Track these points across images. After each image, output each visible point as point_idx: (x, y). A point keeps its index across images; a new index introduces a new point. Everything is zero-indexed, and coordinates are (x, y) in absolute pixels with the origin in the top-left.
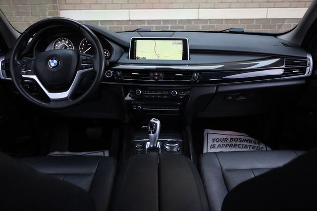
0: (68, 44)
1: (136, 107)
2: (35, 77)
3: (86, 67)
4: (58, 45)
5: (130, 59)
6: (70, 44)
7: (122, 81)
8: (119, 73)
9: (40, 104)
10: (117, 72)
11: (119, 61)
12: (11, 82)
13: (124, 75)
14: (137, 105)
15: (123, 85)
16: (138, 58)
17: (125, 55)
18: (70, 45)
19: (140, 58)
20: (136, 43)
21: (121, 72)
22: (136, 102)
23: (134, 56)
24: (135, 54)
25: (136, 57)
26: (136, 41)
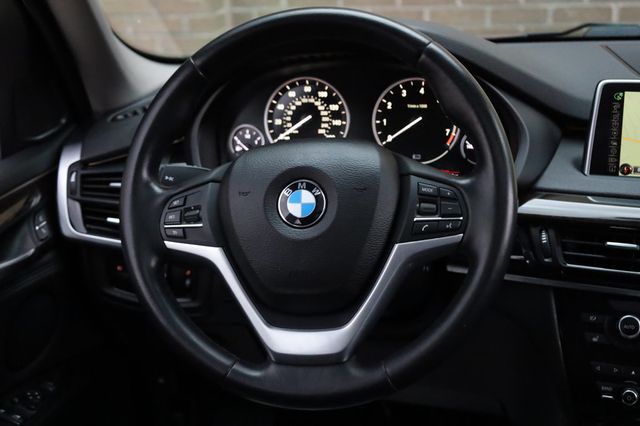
0: (328, 101)
1: (617, 393)
2: (215, 255)
3: (435, 231)
4: (287, 107)
5: (593, 172)
6: (334, 101)
7: (555, 271)
8: (544, 237)
9: (227, 368)
10: (534, 231)
11: (543, 184)
12: (118, 254)
13: (564, 247)
14: (620, 383)
15: (556, 290)
16: (627, 170)
17: (567, 152)
18: (334, 107)
19: (636, 170)
20: (622, 102)
21: (552, 233)
22: (615, 370)
23: (611, 160)
24: (613, 151)
25: (621, 164)
26: (621, 94)
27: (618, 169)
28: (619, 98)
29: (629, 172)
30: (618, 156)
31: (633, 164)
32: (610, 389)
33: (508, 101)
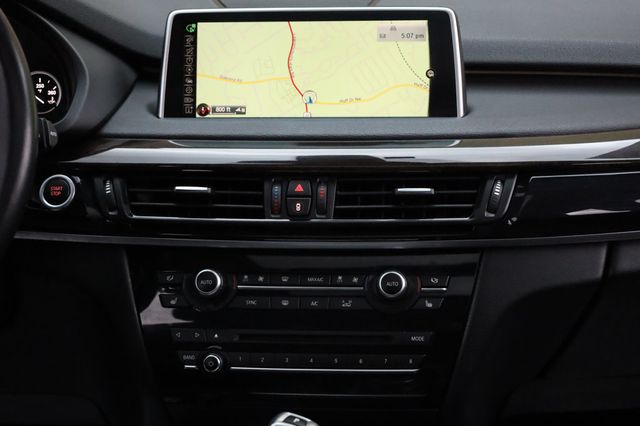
1: (199, 362)
5: (168, 114)
7: (122, 226)
8: (108, 188)
10: (98, 181)
11: (111, 128)
13: (132, 197)
15: (129, 248)
16: (204, 110)
17: (140, 97)
19: (214, 110)
20: (195, 34)
21: (117, 182)
22: (197, 335)
23: (187, 100)
24: (189, 90)
25: (197, 105)
26: (194, 26)
27: (194, 110)
28: (192, 31)
29: (207, 112)
30: (194, 96)
31: (210, 104)
32: (192, 358)
33: (61, 34)
